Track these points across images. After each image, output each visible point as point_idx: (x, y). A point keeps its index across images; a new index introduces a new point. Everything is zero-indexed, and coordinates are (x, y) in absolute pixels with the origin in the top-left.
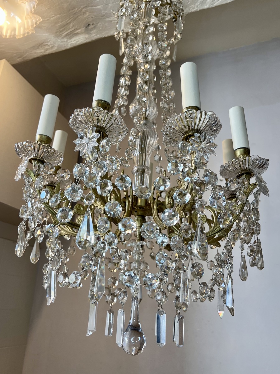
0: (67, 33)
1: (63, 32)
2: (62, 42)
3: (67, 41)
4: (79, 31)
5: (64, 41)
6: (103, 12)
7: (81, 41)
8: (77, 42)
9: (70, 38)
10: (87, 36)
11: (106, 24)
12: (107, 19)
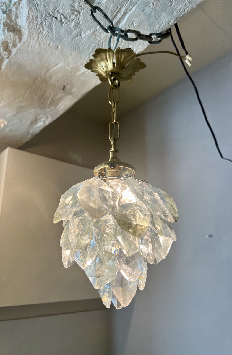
0: (51, 101)
1: (46, 102)
2: (51, 111)
3: (55, 109)
4: (59, 95)
5: (53, 110)
6: (67, 68)
7: (68, 103)
8: (65, 105)
9: (57, 104)
10: (71, 97)
11: (81, 78)
12: (78, 73)
